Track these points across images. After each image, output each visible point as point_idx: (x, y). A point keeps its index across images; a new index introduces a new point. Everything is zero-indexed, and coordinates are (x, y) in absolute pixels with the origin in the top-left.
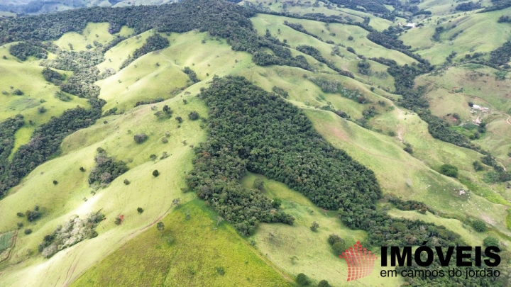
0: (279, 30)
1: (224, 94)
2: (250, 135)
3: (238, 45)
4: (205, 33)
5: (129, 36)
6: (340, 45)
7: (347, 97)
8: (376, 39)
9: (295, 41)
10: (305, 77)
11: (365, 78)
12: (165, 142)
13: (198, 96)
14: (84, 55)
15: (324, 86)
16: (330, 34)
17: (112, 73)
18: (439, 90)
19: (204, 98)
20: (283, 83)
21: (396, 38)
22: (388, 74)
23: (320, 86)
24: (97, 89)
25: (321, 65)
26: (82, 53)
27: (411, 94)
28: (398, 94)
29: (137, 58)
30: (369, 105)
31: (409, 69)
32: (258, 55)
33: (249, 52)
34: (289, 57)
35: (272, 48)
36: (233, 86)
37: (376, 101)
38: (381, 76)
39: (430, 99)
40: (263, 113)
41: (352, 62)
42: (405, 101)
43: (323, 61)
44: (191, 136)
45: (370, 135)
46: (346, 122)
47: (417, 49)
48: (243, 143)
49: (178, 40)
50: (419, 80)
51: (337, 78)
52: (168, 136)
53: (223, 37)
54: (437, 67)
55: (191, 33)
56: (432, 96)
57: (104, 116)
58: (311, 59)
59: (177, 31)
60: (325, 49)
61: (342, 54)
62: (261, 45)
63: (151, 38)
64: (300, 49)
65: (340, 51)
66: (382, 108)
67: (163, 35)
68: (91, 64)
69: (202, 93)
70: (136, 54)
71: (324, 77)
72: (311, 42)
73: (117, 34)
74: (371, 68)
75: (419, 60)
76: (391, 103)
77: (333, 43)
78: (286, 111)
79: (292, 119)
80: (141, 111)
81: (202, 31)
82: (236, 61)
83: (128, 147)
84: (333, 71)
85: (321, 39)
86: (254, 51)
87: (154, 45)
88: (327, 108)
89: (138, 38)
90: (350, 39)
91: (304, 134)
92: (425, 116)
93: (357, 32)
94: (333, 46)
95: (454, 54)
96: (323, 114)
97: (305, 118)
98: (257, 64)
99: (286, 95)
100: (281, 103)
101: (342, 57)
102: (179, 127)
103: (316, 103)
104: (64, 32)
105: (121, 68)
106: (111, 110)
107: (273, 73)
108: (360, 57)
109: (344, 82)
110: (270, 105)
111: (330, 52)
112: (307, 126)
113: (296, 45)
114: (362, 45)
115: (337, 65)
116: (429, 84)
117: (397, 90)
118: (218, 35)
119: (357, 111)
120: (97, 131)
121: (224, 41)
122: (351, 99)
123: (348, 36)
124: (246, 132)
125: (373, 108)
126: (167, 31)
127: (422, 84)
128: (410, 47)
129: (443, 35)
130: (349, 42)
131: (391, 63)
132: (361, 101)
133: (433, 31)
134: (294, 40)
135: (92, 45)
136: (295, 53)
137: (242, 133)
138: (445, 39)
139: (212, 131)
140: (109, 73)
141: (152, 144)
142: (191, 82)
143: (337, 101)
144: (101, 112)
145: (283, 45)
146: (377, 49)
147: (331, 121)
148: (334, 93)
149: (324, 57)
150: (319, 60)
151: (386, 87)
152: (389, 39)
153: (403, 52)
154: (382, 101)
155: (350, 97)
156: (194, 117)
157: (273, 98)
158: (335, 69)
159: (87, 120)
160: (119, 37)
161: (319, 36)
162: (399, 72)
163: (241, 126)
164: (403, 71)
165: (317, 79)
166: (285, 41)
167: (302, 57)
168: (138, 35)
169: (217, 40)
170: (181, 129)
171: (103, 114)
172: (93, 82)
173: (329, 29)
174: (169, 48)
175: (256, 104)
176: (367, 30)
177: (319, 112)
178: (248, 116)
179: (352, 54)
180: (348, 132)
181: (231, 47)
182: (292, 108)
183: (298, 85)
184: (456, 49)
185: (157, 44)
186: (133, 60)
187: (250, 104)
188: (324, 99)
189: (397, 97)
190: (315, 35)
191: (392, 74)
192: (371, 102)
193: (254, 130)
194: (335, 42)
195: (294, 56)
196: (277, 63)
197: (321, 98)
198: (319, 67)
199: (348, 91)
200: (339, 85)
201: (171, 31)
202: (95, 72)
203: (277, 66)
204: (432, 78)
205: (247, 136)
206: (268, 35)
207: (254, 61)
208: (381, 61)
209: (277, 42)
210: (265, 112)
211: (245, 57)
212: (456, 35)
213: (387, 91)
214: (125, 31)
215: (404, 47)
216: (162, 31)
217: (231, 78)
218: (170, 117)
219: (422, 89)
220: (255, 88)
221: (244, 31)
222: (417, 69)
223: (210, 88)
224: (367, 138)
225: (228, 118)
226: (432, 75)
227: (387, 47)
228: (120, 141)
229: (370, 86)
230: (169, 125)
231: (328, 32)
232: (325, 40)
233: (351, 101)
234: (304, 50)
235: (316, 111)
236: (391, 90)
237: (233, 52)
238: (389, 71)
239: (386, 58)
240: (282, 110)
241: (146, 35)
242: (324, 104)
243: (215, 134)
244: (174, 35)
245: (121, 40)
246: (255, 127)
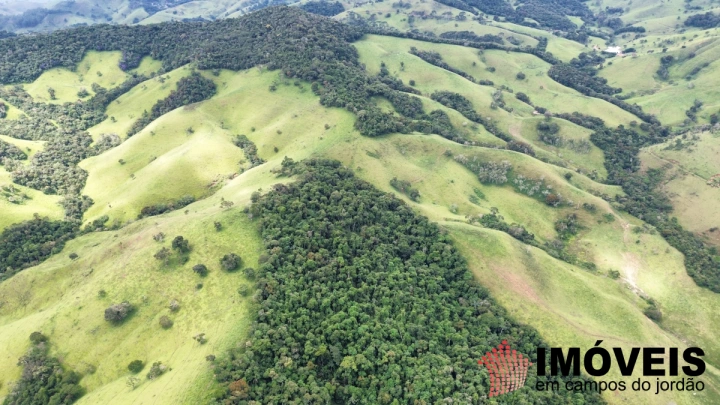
0: (402, 64)
1: (296, 209)
2: (342, 313)
3: (330, 96)
4: (277, 72)
5: (152, 75)
6: (503, 88)
7: (524, 192)
8: (565, 78)
9: (428, 83)
10: (449, 155)
11: (551, 152)
12: (167, 326)
13: (246, 211)
15: (483, 172)
16: (487, 69)
17: (113, 143)
18: (690, 179)
19: (256, 215)
20: (409, 168)
21: (593, 73)
22: (591, 144)
23: (475, 172)
24: (81, 177)
25: (474, 128)
26: (67, 105)
27: (637, 185)
28: (614, 184)
29: (159, 115)
30: (565, 211)
31: (626, 133)
32: (366, 117)
33: (350, 110)
34: (421, 112)
35: (390, 98)
36: (315, 187)
37: (579, 202)
38: (580, 147)
39: (673, 195)
40: (372, 247)
41: (527, 121)
42: (630, 202)
43: (478, 120)
45: (577, 281)
46: (529, 255)
47: (633, 95)
49: (232, 82)
50: (649, 156)
51: (507, 157)
52: (176, 309)
53: (307, 80)
54: (675, 129)
55: (254, 71)
56: (676, 190)
58: (456, 117)
59: (230, 68)
60: (480, 97)
61: (508, 105)
62: (371, 93)
63: (184, 80)
64: (436, 97)
65: (504, 99)
66: (591, 217)
67: (207, 75)
69: (253, 207)
70: (158, 109)
71: (482, 155)
72: (456, 84)
73: (134, 71)
74: (560, 133)
75: (641, 116)
76: (606, 207)
77: (491, 84)
78: (416, 235)
79: (427, 253)
80: (138, 239)
81: (272, 68)
82: (327, 127)
84: (497, 139)
85: (471, 79)
86: (359, 109)
87: (189, 92)
88: (490, 221)
89: (162, 80)
90: (521, 77)
91: (452, 292)
92: (674, 235)
93: (530, 66)
94: (492, 90)
95: (698, 106)
97: (453, 251)
98: (363, 134)
99: (414, 196)
100: (408, 216)
101: (510, 111)
102: (200, 287)
103: (471, 209)
104: (43, 69)
105: (130, 135)
107: (392, 149)
108: (541, 111)
109: (517, 164)
110: (386, 224)
111: (489, 104)
112: (458, 269)
113: (431, 90)
114: (541, 88)
115: (503, 128)
116: (668, 166)
117: (611, 176)
118: (299, 76)
119: (544, 223)
121: (308, 86)
122: (532, 196)
123: (516, 72)
124: (335, 306)
125: (575, 217)
126: (215, 67)
127: (655, 165)
128: (620, 91)
129: (674, 71)
130: (518, 83)
131: (595, 123)
132: (552, 201)
133: (656, 64)
134: (428, 80)
136: (431, 106)
140: (108, 143)
141: (140, 329)
142: (248, 164)
143: (504, 201)
145: (410, 91)
146: (566, 95)
147: (502, 256)
148: (501, 185)
149: (479, 112)
150: (470, 118)
151: (591, 168)
152: (582, 76)
154: (590, 203)
155: (531, 193)
156: (232, 264)
157: (392, 206)
158: (500, 136)
159: (48, 244)
160: (135, 76)
161: (469, 73)
162: (611, 142)
163: (324, 288)
164: (617, 138)
165: (471, 158)
166: (412, 83)
167: (441, 113)
168: (164, 76)
169: (296, 84)
170: (202, 293)
172: (76, 162)
173: (484, 61)
174: (214, 98)
175: (356, 227)
176: (547, 61)
179: (524, 104)
180: (536, 278)
181: (318, 99)
182: (427, 227)
183: (437, 172)
184: (700, 96)
185: (195, 92)
186: (151, 120)
187: (348, 228)
188: (483, 197)
189: (614, 190)
190: (462, 70)
191: (599, 145)
192: (569, 205)
194: (495, 82)
195: (428, 112)
196: (399, 130)
197: (477, 197)
198: (471, 131)
199: (526, 181)
200: (509, 170)
201: (220, 67)
202: (83, 142)
203: (399, 136)
204: (673, 154)
205: (335, 317)
206: (384, 73)
207: (357, 127)
208: (578, 119)
209: (397, 86)
210: (375, 243)
211: (341, 119)
212: (696, 71)
213: (593, 179)
214: (147, 66)
215: (610, 91)
216: (204, 68)
217: (313, 164)
218: (186, 260)
219: (655, 175)
220: (360, 187)
221: (342, 69)
222: (640, 133)
223: (270, 194)
224: (572, 289)
225: (300, 269)
227: (582, 91)
229: (564, 170)
230: (180, 281)
231: (482, 65)
232: (478, 80)
233: (532, 201)
234: (445, 99)
235: (470, 233)
236: (600, 176)
237: (322, 110)
238: (593, 138)
239: (585, 113)
240: (408, 232)
241: (178, 74)
242: (484, 210)
244: (226, 74)
245: (137, 83)
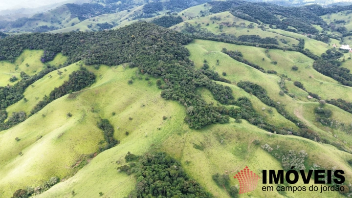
0: (218, 61)
6: (283, 76)
9: (236, 75)
16: (272, 63)
25: (270, 112)
34: (232, 99)
41: (307, 105)
43: (272, 105)
55: (120, 67)
58: (257, 102)
59: (106, 64)
60: (271, 85)
61: (290, 92)
63: (74, 73)
64: (242, 85)
65: (287, 87)
67: (90, 69)
72: (255, 76)
74: (333, 117)
77: (275, 73)
81: (132, 66)
84: (287, 121)
85: (262, 70)
87: (76, 82)
90: (295, 69)
93: (300, 60)
101: (293, 97)
108: (314, 96)
111: (278, 92)
113: (237, 79)
114: (310, 77)
115: (289, 111)
118: (148, 73)
123: (292, 65)
126: (96, 63)
130: (293, 72)
134: (234, 72)
136: (239, 93)
145: (223, 80)
149: (272, 98)
150: (266, 103)
158: (289, 118)
161: (261, 66)
166: (224, 74)
167: (246, 100)
173: (269, 56)
179: (301, 90)
185: (80, 82)
190: (256, 64)
194: (277, 71)
195: (237, 98)
198: (268, 114)
201: (100, 63)
206: (206, 67)
209: (215, 77)
216: (89, 65)
231: (268, 60)
232: (266, 70)
234: (248, 88)
244: (103, 68)
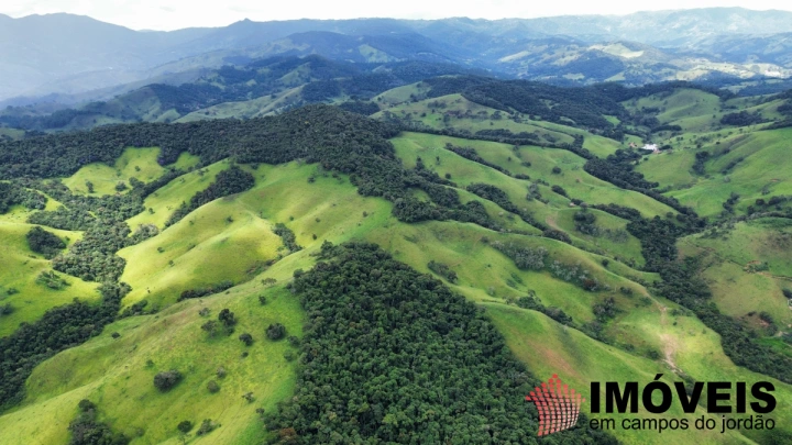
0: (438, 159)
1: (338, 284)
2: (383, 376)
3: (368, 187)
4: (315, 165)
5: (190, 169)
6: (539, 181)
7: (561, 278)
8: (600, 171)
9: (465, 177)
10: (485, 241)
11: (589, 242)
12: (214, 390)
13: (289, 287)
14: (109, 202)
15: (519, 258)
16: (523, 164)
17: (151, 233)
18: (726, 266)
19: (299, 291)
20: (447, 252)
21: (630, 168)
22: (628, 234)
23: (512, 257)
24: (119, 265)
25: (510, 218)
26: (106, 198)
27: (675, 272)
28: (652, 271)
29: (198, 206)
30: (602, 295)
31: (663, 224)
32: (403, 204)
33: (387, 198)
34: (457, 203)
35: (426, 189)
36: (355, 265)
37: (616, 287)
38: (617, 236)
39: (712, 282)
40: (411, 321)
41: (563, 212)
42: (667, 287)
43: (514, 211)
44: (264, 379)
45: (614, 359)
46: (566, 333)
47: (670, 188)
48: (369, 396)
49: (271, 176)
50: (686, 245)
51: (543, 244)
52: (222, 376)
53: (345, 172)
54: (711, 221)
55: (292, 164)
56: (714, 276)
57: (121, 317)
58: (492, 207)
59: (269, 162)
60: (516, 189)
61: (544, 197)
62: (408, 185)
63: (223, 173)
64: (473, 189)
65: (541, 191)
66: (628, 301)
67: (245, 168)
68: (117, 218)
69: (296, 282)
70: (196, 201)
71: (517, 242)
72: (493, 177)
73: (172, 166)
74: (597, 224)
75: (677, 208)
76: (644, 292)
77: (527, 178)
78: (454, 312)
79: (465, 329)
80: (182, 316)
81: (311, 162)
82: (365, 215)
83: (142, 399)
84: (533, 228)
85: (507, 173)
86: (397, 197)
87: (228, 185)
88: (527, 303)
89: (202, 173)
90: (556, 171)
91: (490, 365)
92: (710, 318)
93: (566, 160)
94: (528, 183)
95: (733, 199)
96: (522, 319)
97: (490, 328)
98: (400, 220)
99: (452, 278)
100: (445, 295)
101: (546, 203)
102: (246, 355)
103: (508, 291)
104: (82, 164)
105: (168, 225)
106: (135, 306)
107: (428, 234)
108: (577, 202)
109: (554, 250)
110: (424, 302)
111: (525, 196)
112: (496, 344)
113: (467, 182)
114: (578, 181)
115: (539, 218)
116: (705, 254)
117: (649, 263)
118: (337, 168)
119: (582, 307)
120: (98, 354)
121: (346, 178)
122: (569, 281)
123: (551, 166)
124: (376, 370)
125: (612, 301)
126: (253, 161)
127: (692, 253)
128: (657, 185)
129: (710, 165)
130: (554, 176)
131: (631, 214)
132: (589, 286)
133: (692, 159)
134: (464, 174)
135: (127, 184)
136: (467, 197)
137: (367, 371)
138: (713, 172)
139: (306, 372)
140: (146, 233)
141: (187, 394)
142: (286, 251)
143: (542, 285)
144: (118, 309)
145: (445, 183)
146: (603, 188)
147: (539, 332)
148: (539, 270)
149: (515, 203)
150: (506, 209)
151: (628, 256)
152: (619, 171)
153: (649, 195)
154: (626, 287)
155: (568, 278)
156: (276, 333)
157: (430, 286)
158: (536, 225)
159: (87, 327)
160: (173, 170)
161: (504, 167)
162: (647, 231)
163: (365, 354)
164: (653, 228)
165: (507, 244)
166: (448, 176)
167: (477, 204)
168: (203, 169)
169: (335, 176)
170: (248, 360)
171: (121, 312)
172: (114, 251)
173: (519, 156)
174: (253, 189)
175: (394, 302)
176: (583, 156)
177: (516, 313)
178: (381, 330)
179: (561, 197)
180: (572, 354)
181: (357, 189)
182: (464, 305)
183: (474, 256)
184: (737, 189)
185: (233, 185)
186: (190, 211)
187: (388, 302)
188: (520, 282)
189: (651, 277)
190: (497, 165)
191: (636, 234)
192: (606, 289)
193: (392, 363)
194: (531, 176)
195: (464, 203)
196: (435, 217)
197: (515, 281)
198: (507, 221)
199: (563, 267)
200: (546, 256)
201: (259, 161)
202: (121, 233)
203: (436, 222)
204: (709, 242)
205: (376, 379)
206: (420, 166)
207: (395, 214)
208: (613, 210)
209: (434, 178)
210: (413, 317)
211: (379, 207)
212: (731, 166)
213: (630, 266)
214: (185, 161)
215: (647, 185)
216: (243, 162)
217: (353, 246)
218: (232, 332)
219: (693, 263)
220: (397, 267)
221: (379, 162)
222: (677, 224)
223: (312, 271)
224: (610, 366)
225: (342, 336)
226: (706, 236)
227: (618, 184)
228: (130, 384)
229: (600, 257)
230: (227, 350)
231: (519, 161)
232: (513, 174)
233: (569, 286)
234: (481, 191)
235: (509, 312)
236: (638, 264)
237: (360, 199)
238: (629, 228)
239: (621, 204)
240: (446, 310)
241: (216, 168)
242: (521, 293)
243: (312, 379)
244: (264, 168)
245: (176, 176)
246: (393, 356)
